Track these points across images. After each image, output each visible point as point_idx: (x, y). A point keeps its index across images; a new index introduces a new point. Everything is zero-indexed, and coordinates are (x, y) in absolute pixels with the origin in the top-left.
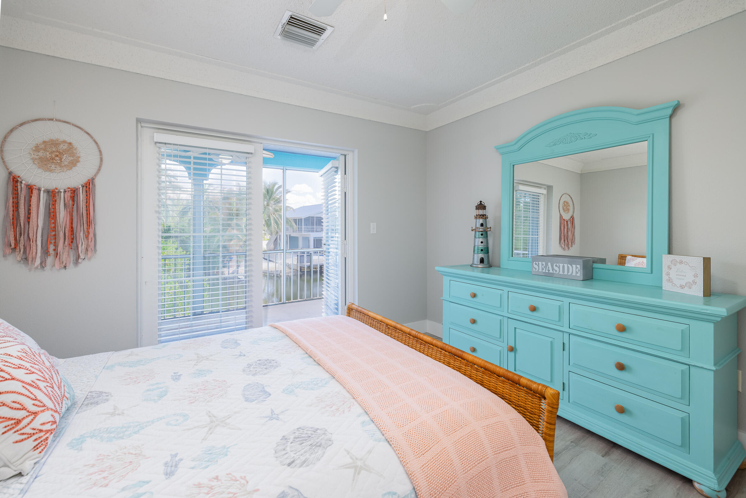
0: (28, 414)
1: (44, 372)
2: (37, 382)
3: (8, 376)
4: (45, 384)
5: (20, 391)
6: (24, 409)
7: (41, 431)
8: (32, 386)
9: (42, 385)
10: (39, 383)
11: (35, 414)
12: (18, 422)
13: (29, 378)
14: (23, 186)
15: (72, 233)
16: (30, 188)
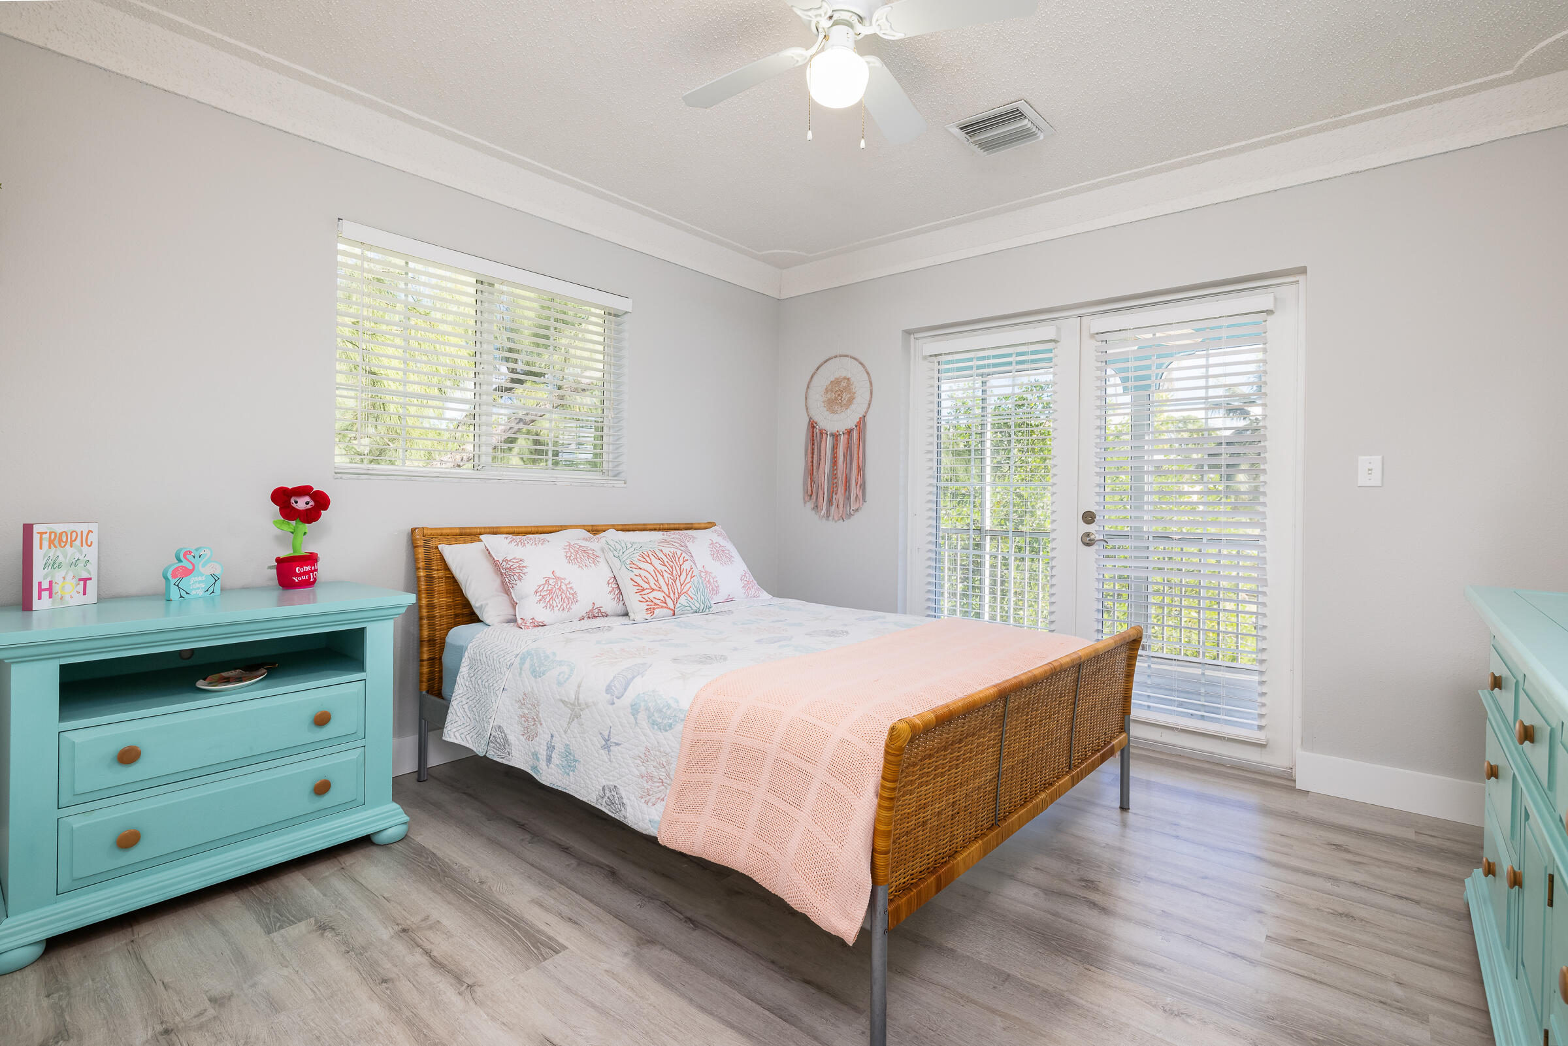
0: (649, 587)
1: (674, 569)
2: (664, 572)
3: (649, 562)
4: (670, 576)
5: (651, 572)
6: (648, 583)
7: (652, 601)
8: (660, 573)
9: (666, 575)
10: (665, 573)
11: (653, 590)
12: (644, 590)
13: (660, 567)
14: (817, 430)
15: (847, 481)
16: (821, 433)
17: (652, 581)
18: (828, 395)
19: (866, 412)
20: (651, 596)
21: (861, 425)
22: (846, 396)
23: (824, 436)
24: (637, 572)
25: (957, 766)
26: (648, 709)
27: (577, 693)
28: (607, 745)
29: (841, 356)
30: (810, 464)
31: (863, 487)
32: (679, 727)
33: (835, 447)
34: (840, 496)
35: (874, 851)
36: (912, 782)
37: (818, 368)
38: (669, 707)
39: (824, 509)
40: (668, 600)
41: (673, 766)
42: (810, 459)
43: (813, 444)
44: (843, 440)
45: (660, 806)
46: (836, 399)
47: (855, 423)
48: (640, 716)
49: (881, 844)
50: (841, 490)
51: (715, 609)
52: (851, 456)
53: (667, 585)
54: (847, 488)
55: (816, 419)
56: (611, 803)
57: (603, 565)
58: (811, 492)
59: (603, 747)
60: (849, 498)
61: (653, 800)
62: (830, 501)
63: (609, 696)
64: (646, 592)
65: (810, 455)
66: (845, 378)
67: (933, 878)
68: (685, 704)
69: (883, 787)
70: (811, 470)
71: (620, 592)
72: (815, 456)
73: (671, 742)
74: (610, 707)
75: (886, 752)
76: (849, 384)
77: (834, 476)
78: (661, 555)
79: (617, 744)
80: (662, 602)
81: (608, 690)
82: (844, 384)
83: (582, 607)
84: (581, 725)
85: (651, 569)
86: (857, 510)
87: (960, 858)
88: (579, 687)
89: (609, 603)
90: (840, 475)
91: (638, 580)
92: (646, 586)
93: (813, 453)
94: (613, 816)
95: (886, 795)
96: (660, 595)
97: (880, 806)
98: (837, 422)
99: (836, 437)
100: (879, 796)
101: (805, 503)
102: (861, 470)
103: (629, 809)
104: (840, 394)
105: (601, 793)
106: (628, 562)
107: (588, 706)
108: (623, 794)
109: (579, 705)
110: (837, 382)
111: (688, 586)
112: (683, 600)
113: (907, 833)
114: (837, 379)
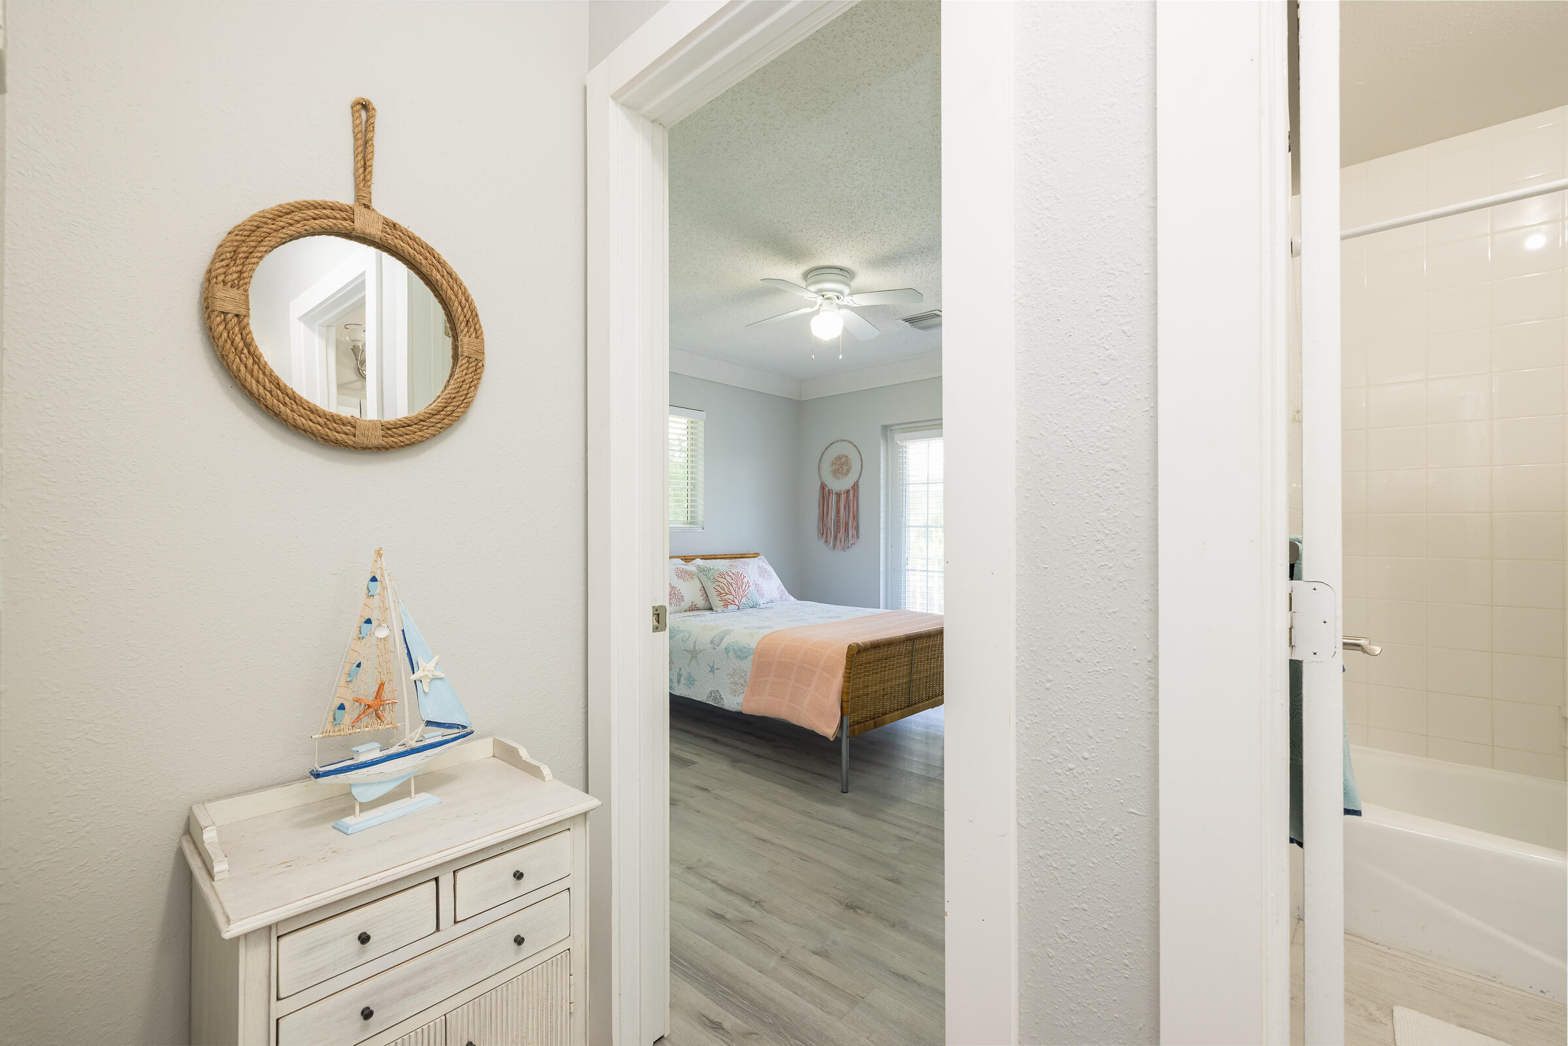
1: (739, 582)
2: (733, 584)
3: (724, 578)
4: (736, 586)
5: (726, 584)
7: (726, 601)
11: (727, 594)
13: (730, 581)
14: (826, 491)
15: (847, 524)
16: (829, 492)
17: (726, 589)
18: (834, 467)
19: (859, 479)
20: (726, 597)
21: (856, 487)
22: (845, 468)
23: (831, 494)
24: (717, 583)
25: (885, 671)
26: (734, 649)
27: (695, 645)
28: (712, 670)
29: (842, 441)
30: (821, 513)
31: (857, 528)
32: (751, 657)
33: (838, 502)
34: (841, 535)
35: (842, 701)
36: (860, 674)
37: (826, 449)
38: (745, 648)
39: (832, 543)
40: (736, 600)
41: (748, 677)
42: (822, 510)
43: (824, 500)
44: (843, 497)
45: (742, 697)
46: (839, 470)
47: (851, 486)
48: (730, 654)
49: (845, 698)
50: (842, 530)
51: (762, 606)
52: (848, 507)
53: (735, 591)
54: (847, 530)
55: (826, 482)
56: (715, 699)
57: (696, 580)
58: (823, 531)
59: (710, 672)
60: (848, 536)
61: (738, 694)
62: (836, 538)
63: (712, 645)
64: (722, 595)
65: (822, 507)
66: (844, 456)
67: (872, 721)
68: (753, 646)
69: (846, 672)
70: (823, 517)
71: (707, 596)
72: (825, 507)
73: (747, 665)
74: (713, 650)
75: (847, 657)
76: (846, 461)
77: (838, 521)
78: (730, 574)
79: (718, 669)
80: (732, 601)
81: (712, 642)
82: (843, 460)
83: (686, 604)
84: (697, 661)
85: (725, 582)
86: (854, 544)
87: (887, 716)
88: (695, 642)
89: (700, 602)
90: (841, 521)
91: (719, 588)
92: (723, 592)
93: (824, 506)
94: (716, 705)
95: (847, 675)
96: (731, 597)
97: (844, 681)
98: (839, 485)
99: (839, 495)
100: (845, 677)
101: (819, 539)
102: (856, 518)
103: (725, 700)
104: (841, 466)
105: (710, 695)
106: (712, 578)
107: (701, 652)
108: (722, 693)
109: (696, 651)
110: (839, 458)
111: (746, 592)
112: (744, 600)
113: (858, 697)
114: (839, 456)
